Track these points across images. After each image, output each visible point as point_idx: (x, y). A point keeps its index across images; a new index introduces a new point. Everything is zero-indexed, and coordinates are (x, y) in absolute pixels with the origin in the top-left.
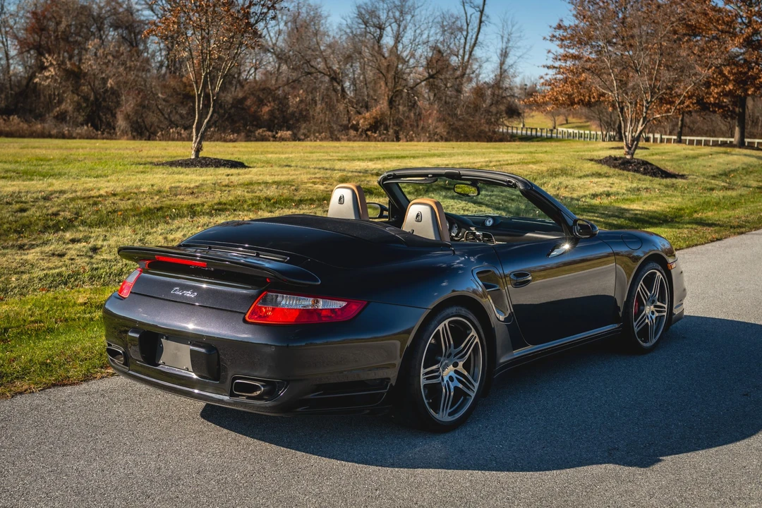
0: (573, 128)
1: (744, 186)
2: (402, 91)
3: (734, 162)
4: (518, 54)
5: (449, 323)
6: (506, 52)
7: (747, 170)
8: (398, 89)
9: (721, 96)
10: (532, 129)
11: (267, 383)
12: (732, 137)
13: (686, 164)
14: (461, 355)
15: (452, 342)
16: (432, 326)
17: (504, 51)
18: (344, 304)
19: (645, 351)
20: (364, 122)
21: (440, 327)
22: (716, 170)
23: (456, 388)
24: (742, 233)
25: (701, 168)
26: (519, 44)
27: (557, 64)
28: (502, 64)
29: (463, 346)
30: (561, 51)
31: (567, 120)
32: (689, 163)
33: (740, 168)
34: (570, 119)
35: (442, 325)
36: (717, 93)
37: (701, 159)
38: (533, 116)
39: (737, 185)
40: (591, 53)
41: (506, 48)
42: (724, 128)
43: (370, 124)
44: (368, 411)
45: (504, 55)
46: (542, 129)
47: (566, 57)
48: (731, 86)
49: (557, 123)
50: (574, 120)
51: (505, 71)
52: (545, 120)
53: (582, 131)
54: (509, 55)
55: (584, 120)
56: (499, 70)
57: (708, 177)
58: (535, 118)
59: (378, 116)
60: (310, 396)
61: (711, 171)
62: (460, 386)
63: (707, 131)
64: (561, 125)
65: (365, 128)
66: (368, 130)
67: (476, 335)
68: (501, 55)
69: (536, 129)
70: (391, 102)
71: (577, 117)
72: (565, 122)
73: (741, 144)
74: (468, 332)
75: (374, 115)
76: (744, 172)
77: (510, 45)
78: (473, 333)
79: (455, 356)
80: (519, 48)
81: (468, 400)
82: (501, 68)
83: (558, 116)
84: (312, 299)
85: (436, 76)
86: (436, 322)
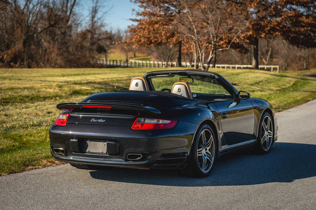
0: (139, 60)
1: (269, 90)
2: (33, 35)
3: (259, 77)
4: (104, 11)
5: (205, 131)
6: (95, 10)
7: (268, 81)
8: (29, 34)
9: (245, 38)
10: (113, 61)
11: (143, 154)
12: (251, 64)
13: (234, 78)
14: (208, 145)
15: (206, 140)
16: (200, 132)
17: (94, 9)
18: (169, 122)
19: (267, 153)
20: (7, 56)
21: (202, 133)
22: (252, 81)
23: (207, 159)
24: (280, 111)
25: (243, 80)
26: (104, 4)
27: (139, 18)
28: (93, 17)
29: (209, 142)
30: (142, 10)
31: (135, 55)
32: (237, 77)
33: (264, 80)
34: (137, 54)
35: (203, 131)
36: (243, 37)
37: (241, 75)
38: (114, 52)
39: (265, 89)
40: (160, 11)
41: (96, 7)
42: (238, 59)
43: (11, 58)
44: (179, 166)
45: (95, 11)
46: (120, 61)
47: (144, 14)
48: (251, 33)
49: (129, 57)
50: (139, 55)
51: (95, 22)
52: (120, 55)
53: (144, 62)
54: (98, 11)
55: (146, 55)
56: (91, 22)
57: (249, 85)
58: (116, 53)
59: (17, 53)
60: (159, 159)
61: (250, 81)
62: (209, 159)
63: (227, 61)
64: (131, 58)
65: (8, 60)
66: (10, 62)
67: (212, 137)
68: (93, 11)
69: (117, 61)
70: (25, 43)
71: (141, 53)
72: (133, 56)
73: (257, 68)
74: (210, 136)
75: (14, 52)
76: (266, 82)
77: (98, 4)
78: (212, 136)
79: (206, 146)
80: (104, 7)
81: (210, 165)
82: (92, 20)
83: (129, 52)
84: (156, 120)
85: (54, 26)
86: (201, 130)
